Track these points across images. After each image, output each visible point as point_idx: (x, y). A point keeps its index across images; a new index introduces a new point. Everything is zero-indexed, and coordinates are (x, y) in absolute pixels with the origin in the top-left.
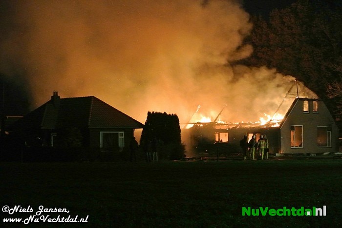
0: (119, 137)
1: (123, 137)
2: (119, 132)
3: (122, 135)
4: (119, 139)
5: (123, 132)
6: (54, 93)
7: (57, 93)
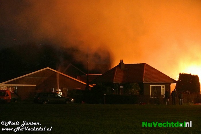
0: (162, 89)
1: (164, 89)
2: (162, 86)
3: (163, 87)
4: (161, 90)
5: (164, 86)
6: (121, 61)
7: (122, 61)
